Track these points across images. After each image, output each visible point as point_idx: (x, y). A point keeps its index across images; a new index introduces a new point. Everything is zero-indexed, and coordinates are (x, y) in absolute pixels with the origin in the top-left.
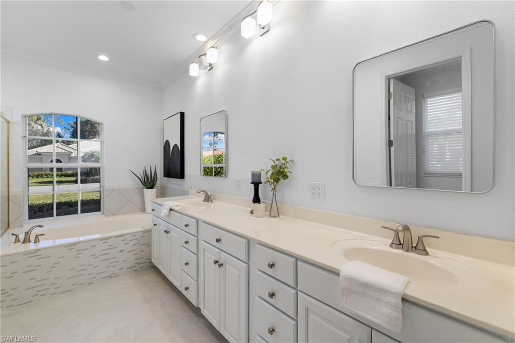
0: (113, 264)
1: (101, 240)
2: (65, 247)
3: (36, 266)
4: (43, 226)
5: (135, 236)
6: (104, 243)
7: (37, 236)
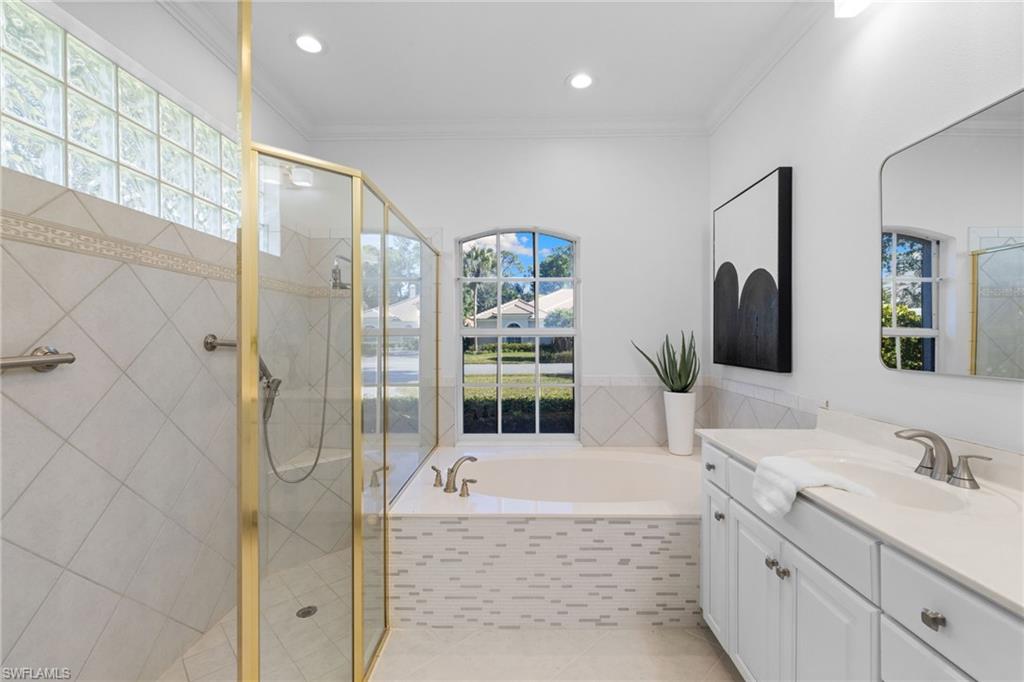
0: (604, 592)
1: (579, 521)
2: (508, 523)
3: (460, 553)
4: (476, 460)
5: (656, 527)
6: (584, 530)
7: (465, 482)
